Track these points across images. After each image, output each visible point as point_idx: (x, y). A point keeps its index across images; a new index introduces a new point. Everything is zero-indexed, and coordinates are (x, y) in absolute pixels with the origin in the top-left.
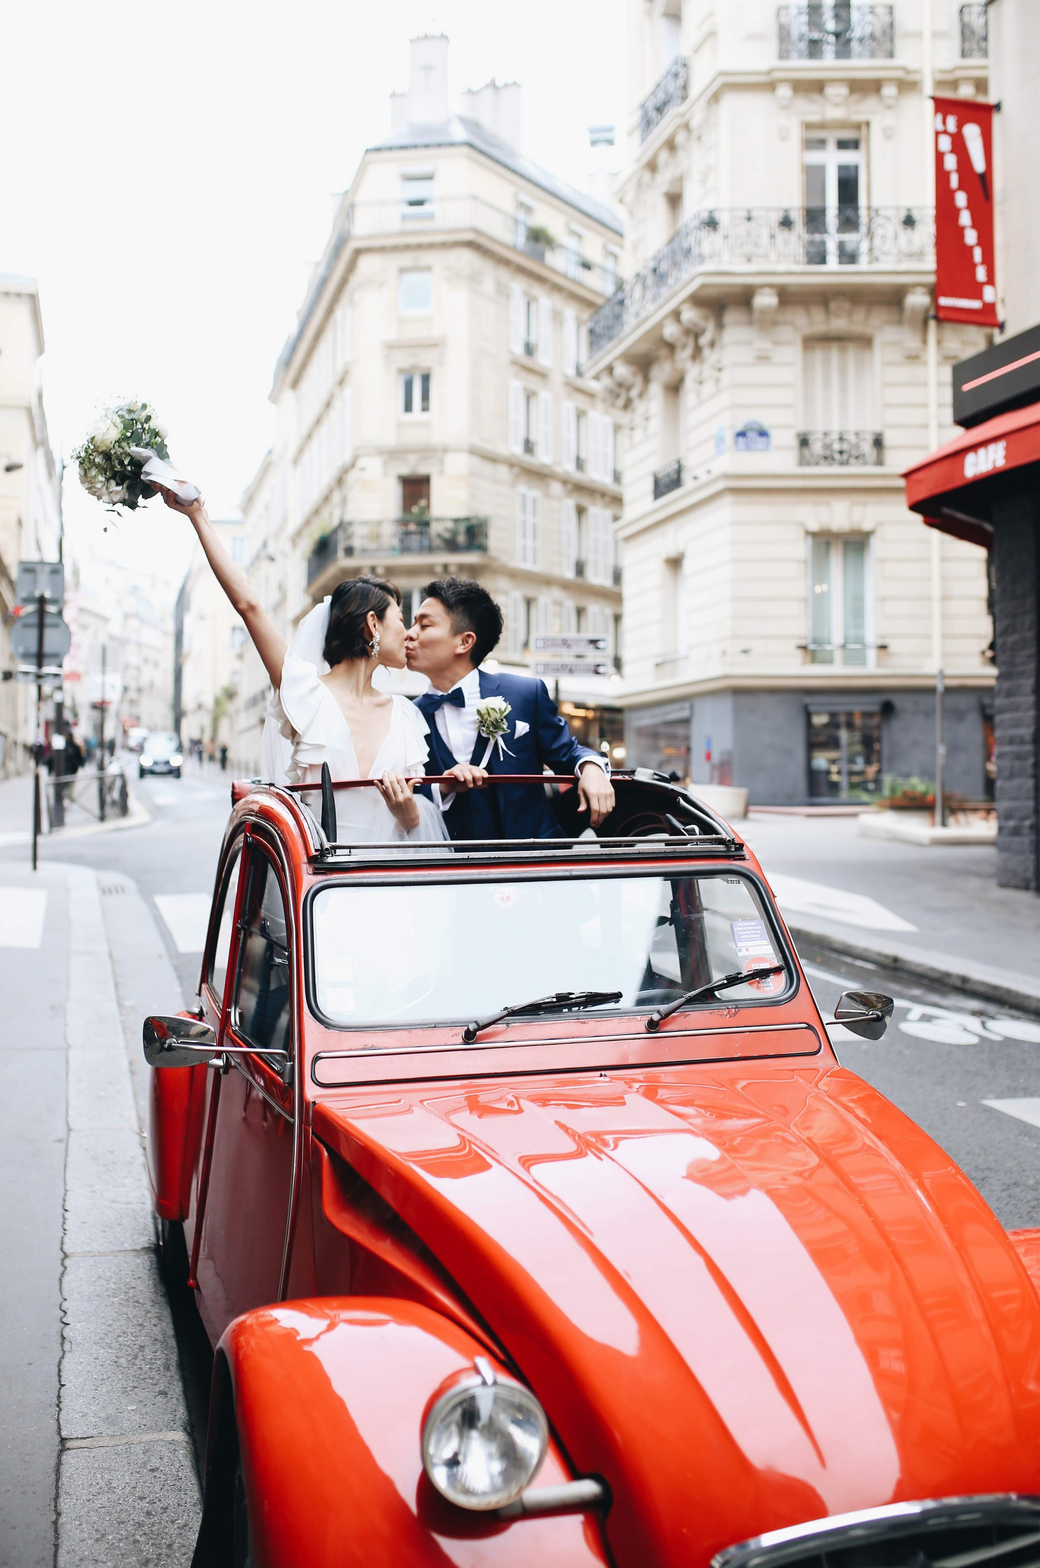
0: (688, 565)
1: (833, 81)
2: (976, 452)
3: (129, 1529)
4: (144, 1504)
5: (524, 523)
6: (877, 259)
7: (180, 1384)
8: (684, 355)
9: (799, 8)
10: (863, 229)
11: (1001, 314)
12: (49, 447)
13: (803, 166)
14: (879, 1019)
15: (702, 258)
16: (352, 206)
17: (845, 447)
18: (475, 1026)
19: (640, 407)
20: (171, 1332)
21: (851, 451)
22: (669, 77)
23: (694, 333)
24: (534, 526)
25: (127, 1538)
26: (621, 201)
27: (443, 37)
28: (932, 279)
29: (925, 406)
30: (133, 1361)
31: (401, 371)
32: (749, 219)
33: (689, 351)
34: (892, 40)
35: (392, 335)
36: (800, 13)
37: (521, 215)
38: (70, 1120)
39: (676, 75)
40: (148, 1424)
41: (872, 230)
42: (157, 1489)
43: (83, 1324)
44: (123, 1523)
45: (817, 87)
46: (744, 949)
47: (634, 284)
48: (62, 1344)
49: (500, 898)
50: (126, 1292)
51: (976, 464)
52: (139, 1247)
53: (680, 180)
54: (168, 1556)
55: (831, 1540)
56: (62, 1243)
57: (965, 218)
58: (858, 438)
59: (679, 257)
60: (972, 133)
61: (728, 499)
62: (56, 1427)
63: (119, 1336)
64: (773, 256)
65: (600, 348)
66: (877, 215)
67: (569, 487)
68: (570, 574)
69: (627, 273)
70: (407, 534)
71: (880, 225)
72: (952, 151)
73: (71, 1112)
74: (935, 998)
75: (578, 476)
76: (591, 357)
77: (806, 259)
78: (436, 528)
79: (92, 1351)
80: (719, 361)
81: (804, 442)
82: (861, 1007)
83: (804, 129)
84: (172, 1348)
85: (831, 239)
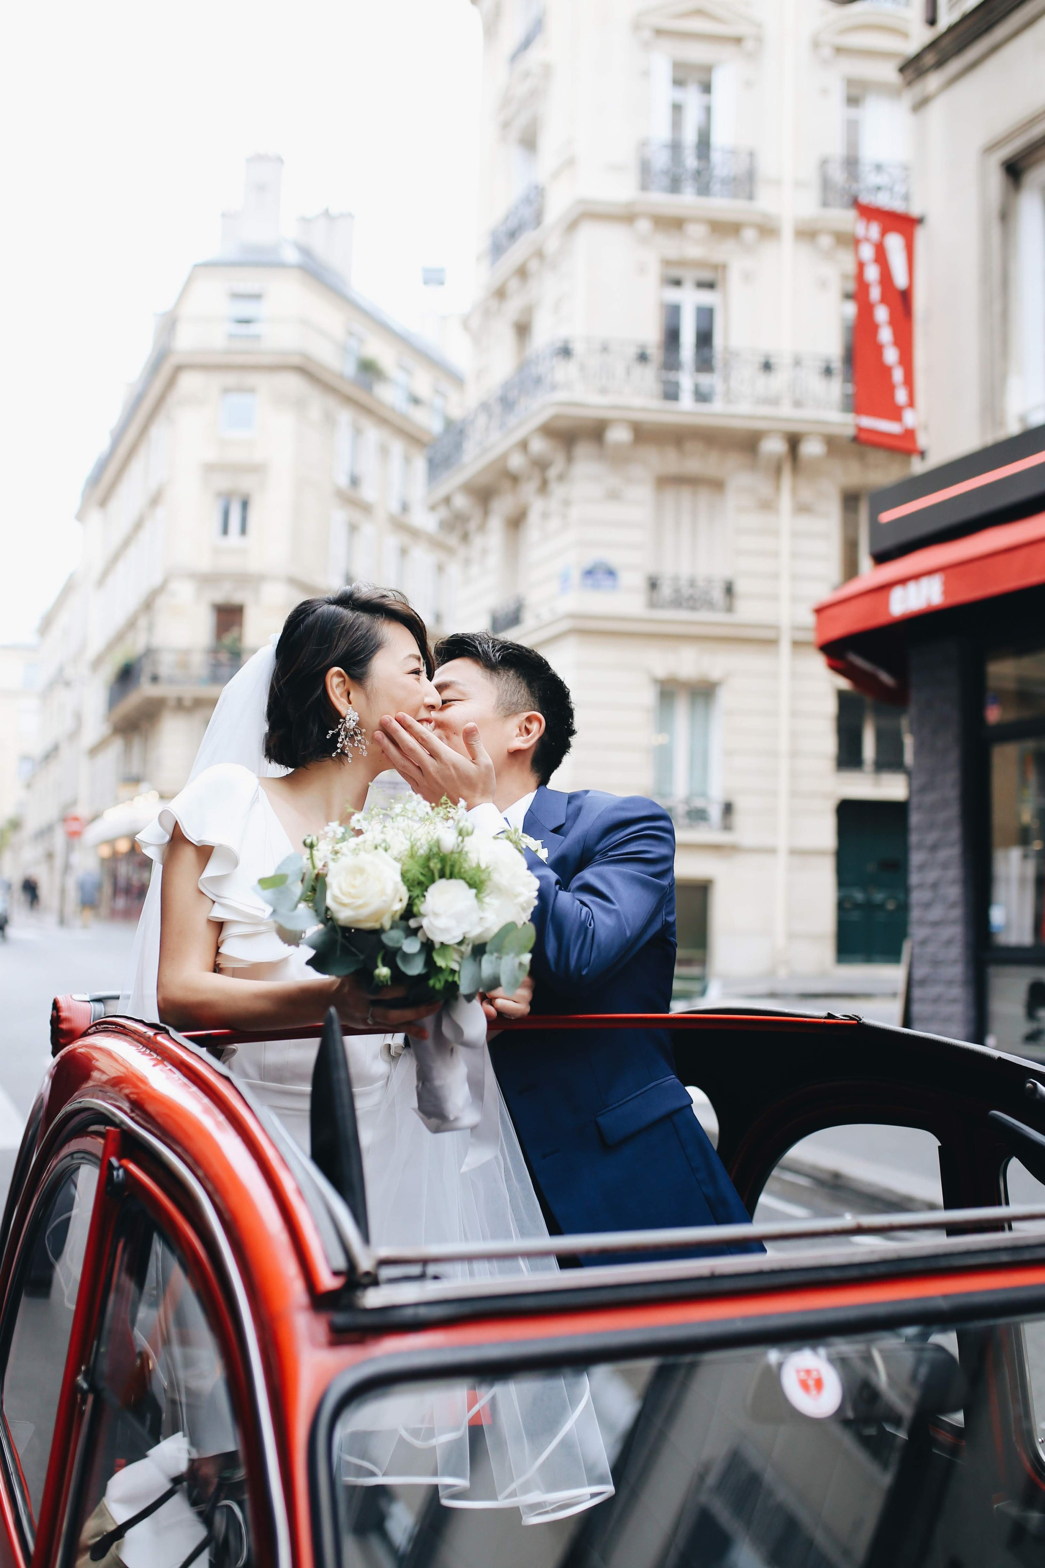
1: (694, 219)
2: (903, 586)
6: (732, 403)
8: (529, 488)
9: (662, 144)
10: (717, 372)
11: (922, 441)
13: (661, 304)
15: (554, 387)
16: (174, 322)
17: (696, 593)
19: (478, 541)
21: (699, 597)
22: (523, 204)
23: (541, 465)
27: (280, 160)
28: (788, 426)
29: (776, 555)
31: (219, 494)
32: (605, 351)
33: (534, 484)
34: (752, 183)
35: (211, 456)
36: (662, 149)
37: (351, 344)
39: (530, 202)
41: (727, 375)
45: (676, 224)
47: (474, 417)
51: (904, 600)
53: (528, 311)
57: (886, 336)
58: (708, 584)
59: (529, 384)
60: (894, 243)
61: (572, 640)
64: (627, 391)
65: (436, 477)
66: (732, 359)
70: (218, 664)
71: (736, 369)
72: (874, 262)
76: (425, 488)
77: (657, 395)
80: (567, 496)
81: (653, 585)
83: (663, 266)
85: (686, 380)
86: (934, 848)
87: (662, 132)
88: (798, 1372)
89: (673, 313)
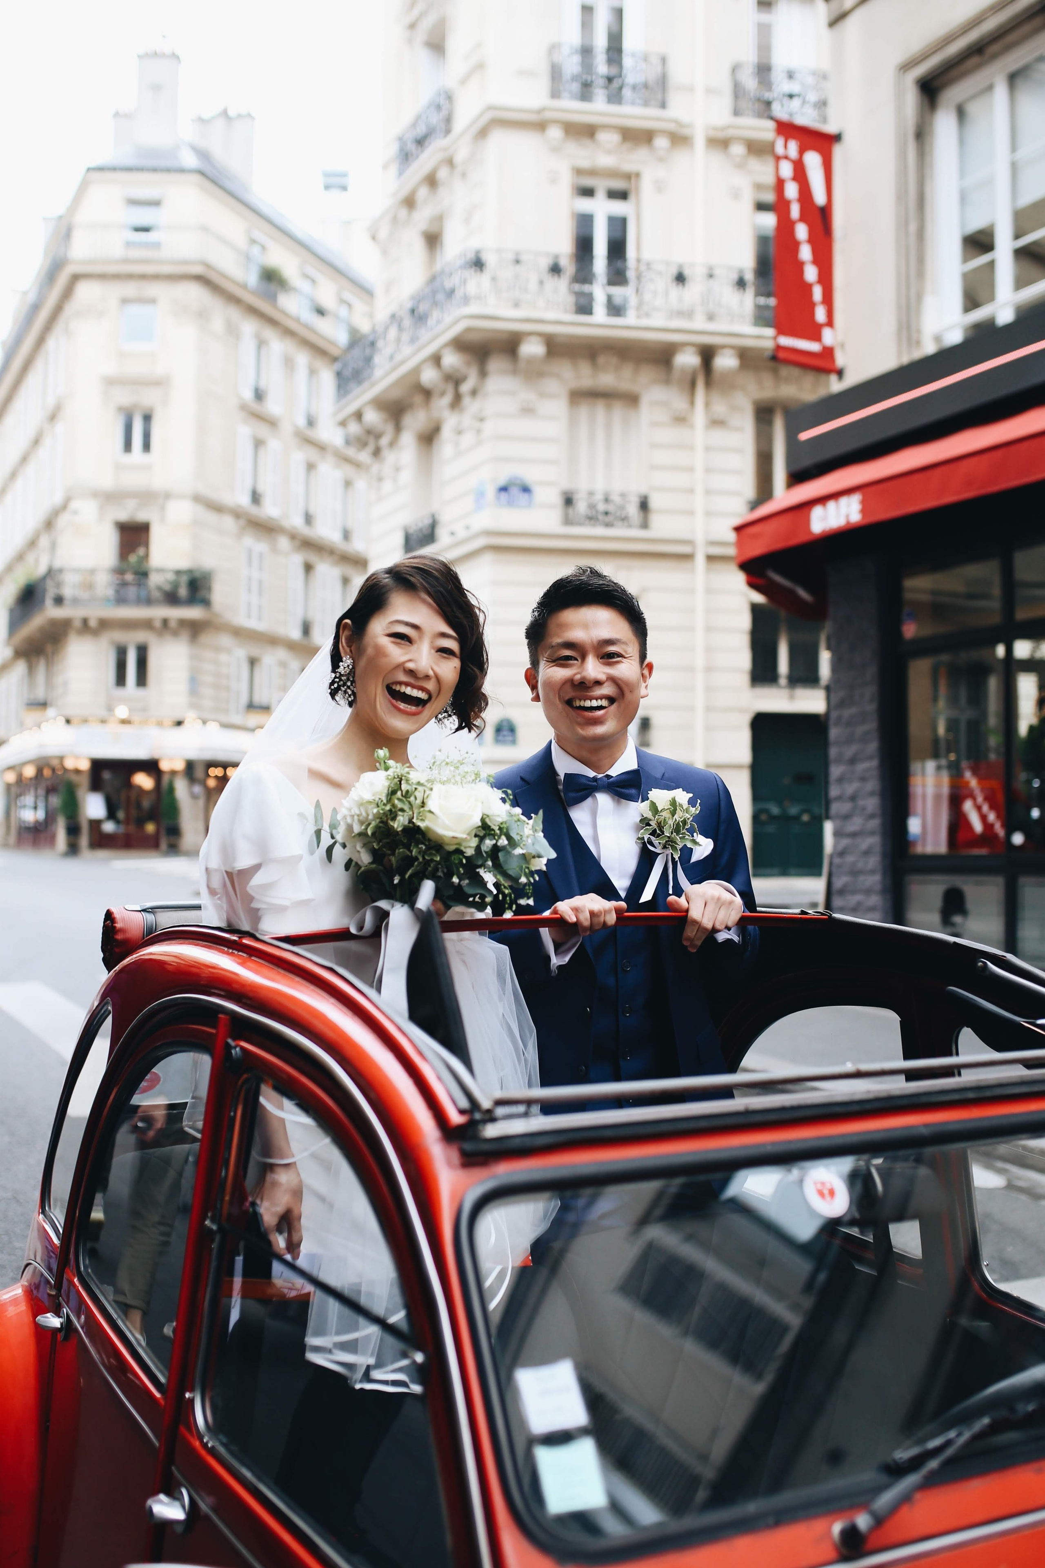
1: (605, 127)
2: (823, 505)
5: (250, 578)
6: (646, 315)
8: (442, 403)
9: (572, 48)
10: (631, 282)
11: (840, 360)
13: (573, 214)
15: (466, 300)
16: (69, 230)
17: (611, 508)
19: (390, 457)
21: (616, 512)
22: (430, 110)
23: (455, 380)
24: (260, 582)
27: (175, 57)
28: (702, 339)
29: (691, 469)
31: (121, 409)
32: (517, 262)
33: (447, 399)
34: (664, 91)
35: (111, 368)
36: (572, 53)
37: (256, 251)
39: (439, 107)
41: (640, 285)
45: (587, 131)
47: (389, 326)
51: (824, 518)
53: (439, 219)
57: (805, 252)
58: (623, 500)
59: (440, 297)
60: (813, 161)
61: (488, 558)
64: (541, 303)
65: (349, 391)
66: (647, 269)
67: (297, 542)
68: (296, 634)
70: (124, 584)
71: (649, 280)
72: (793, 179)
75: (306, 531)
76: (332, 404)
77: (573, 309)
78: (155, 580)
80: (481, 411)
81: (569, 501)
83: (575, 175)
85: (599, 291)
86: (853, 761)
87: (573, 37)
88: (815, 1184)
89: (585, 222)
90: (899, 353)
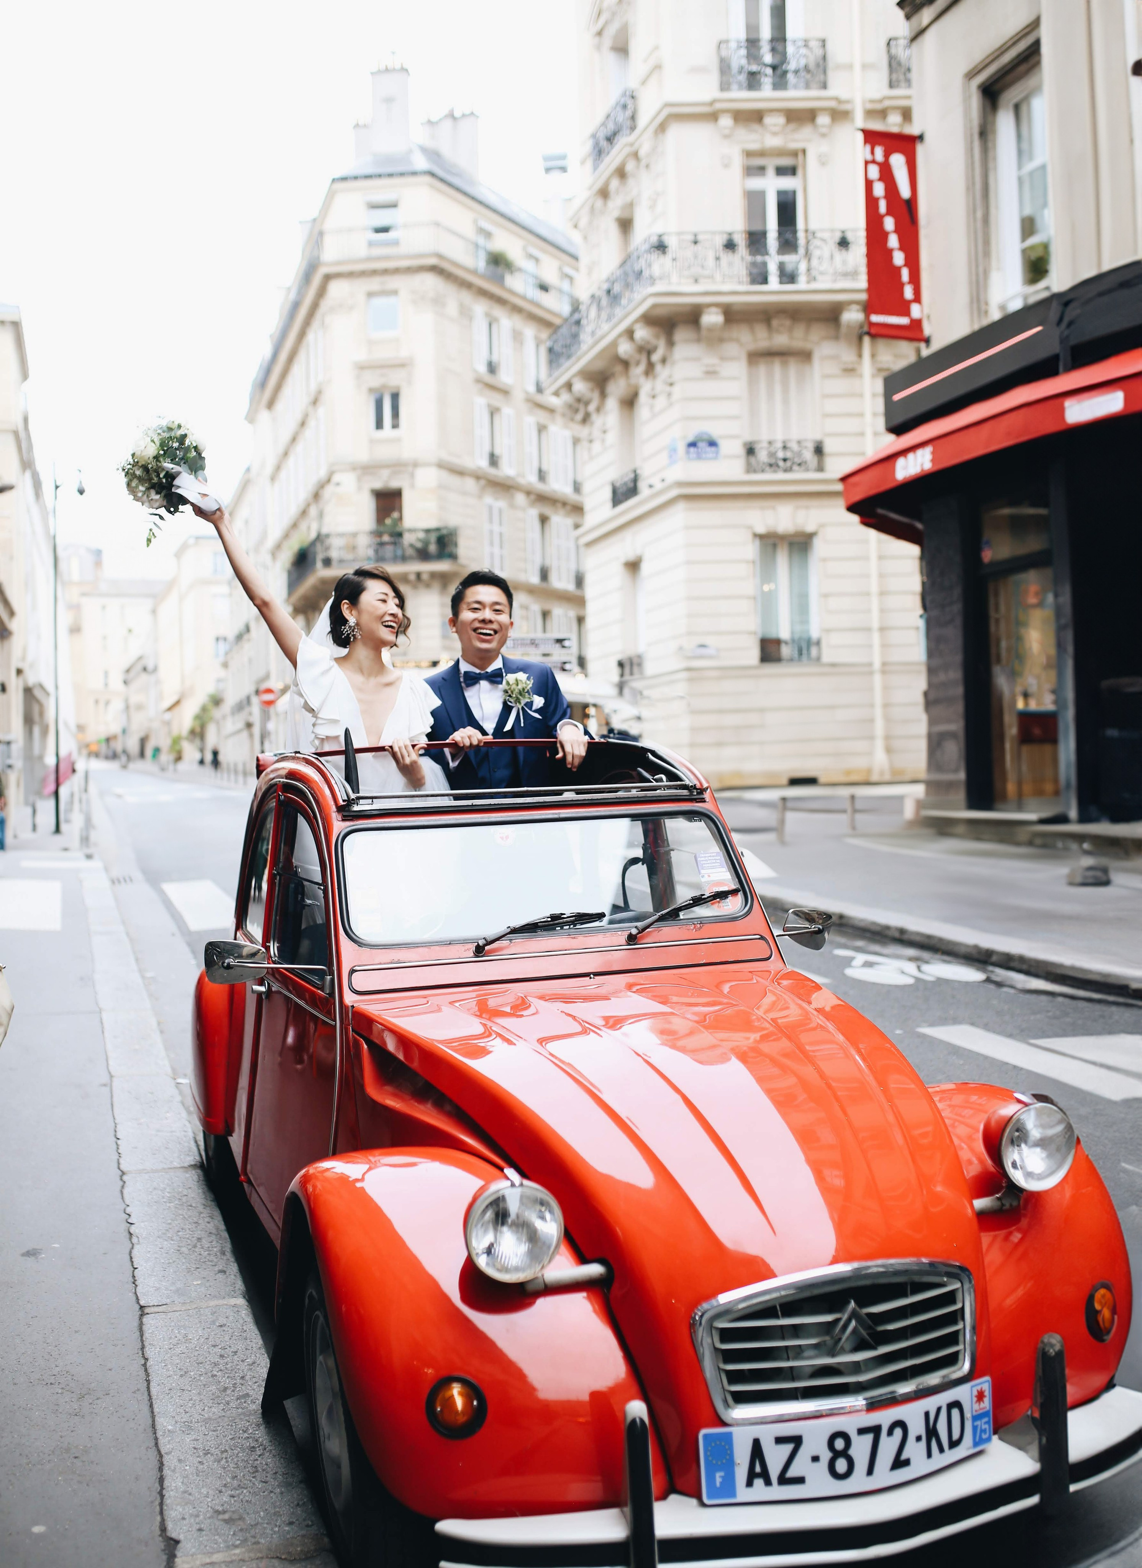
0: (646, 568)
1: (771, 111)
2: (905, 457)
3: (207, 1367)
4: (216, 1350)
5: (491, 532)
6: (815, 279)
7: (236, 1265)
8: (638, 371)
9: (738, 42)
10: (801, 250)
11: (927, 330)
12: (35, 468)
13: (744, 192)
14: (820, 932)
15: (652, 280)
16: (321, 234)
17: (788, 455)
18: (484, 942)
19: (597, 420)
20: (222, 1227)
21: (794, 458)
22: (619, 109)
23: (647, 351)
24: (501, 534)
25: (206, 1374)
26: (576, 226)
27: (404, 70)
28: (864, 297)
29: (861, 415)
30: (193, 1249)
31: (371, 390)
32: (696, 242)
33: (642, 367)
34: (825, 72)
35: (362, 355)
36: (739, 47)
37: (481, 241)
38: (111, 1069)
39: (625, 107)
40: (212, 1294)
41: (810, 252)
42: (227, 1338)
43: (146, 1223)
44: (201, 1363)
45: (756, 117)
46: (706, 876)
47: (590, 305)
48: (130, 1239)
49: (501, 837)
50: (180, 1199)
51: (905, 468)
52: (186, 1165)
53: (630, 206)
54: (242, 1384)
55: (783, 1293)
56: (119, 1163)
57: (893, 241)
58: (800, 446)
59: (631, 279)
60: (898, 161)
61: (681, 506)
62: (134, 1298)
63: (178, 1231)
64: (718, 277)
65: (559, 366)
66: (814, 237)
67: (533, 497)
68: (535, 579)
69: (584, 296)
70: (382, 544)
71: (817, 247)
72: (880, 179)
73: (111, 1063)
74: (876, 948)
75: (540, 487)
76: (550, 375)
77: (749, 279)
78: (408, 539)
79: (157, 1243)
80: (670, 377)
81: (750, 451)
82: (806, 923)
83: (745, 157)
84: (226, 1239)
85: (773, 260)
87: (739, 33)
89: (755, 200)
90: (972, 321)
